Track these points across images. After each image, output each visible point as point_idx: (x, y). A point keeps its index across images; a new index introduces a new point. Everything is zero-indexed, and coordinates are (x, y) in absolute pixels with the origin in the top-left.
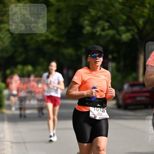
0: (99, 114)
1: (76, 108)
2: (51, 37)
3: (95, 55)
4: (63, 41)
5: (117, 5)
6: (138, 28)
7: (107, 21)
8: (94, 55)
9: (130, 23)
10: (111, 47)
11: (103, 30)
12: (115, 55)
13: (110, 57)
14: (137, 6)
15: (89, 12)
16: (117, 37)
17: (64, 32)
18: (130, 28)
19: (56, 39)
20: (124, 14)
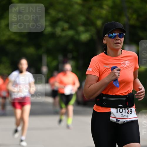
0: (123, 118)
1: (95, 110)
2: (13, 37)
3: (114, 34)
5: (76, 7)
8: (112, 34)
11: (63, 30)
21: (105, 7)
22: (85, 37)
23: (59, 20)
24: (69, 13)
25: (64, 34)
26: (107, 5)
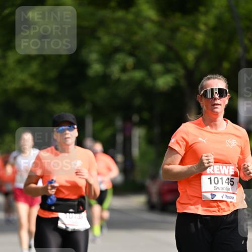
2: (30, 82)
4: (52, 89)
5: (148, 26)
6: (185, 67)
7: (131, 54)
9: (171, 57)
10: (138, 101)
11: (124, 70)
12: (146, 115)
13: (136, 118)
14: (184, 29)
15: (98, 39)
16: (149, 82)
17: (53, 74)
18: (171, 66)
19: (39, 87)
20: (161, 42)
21: (203, 27)
22: (164, 82)
23: (117, 50)
24: (136, 38)
25: (125, 77)
26: (206, 24)
